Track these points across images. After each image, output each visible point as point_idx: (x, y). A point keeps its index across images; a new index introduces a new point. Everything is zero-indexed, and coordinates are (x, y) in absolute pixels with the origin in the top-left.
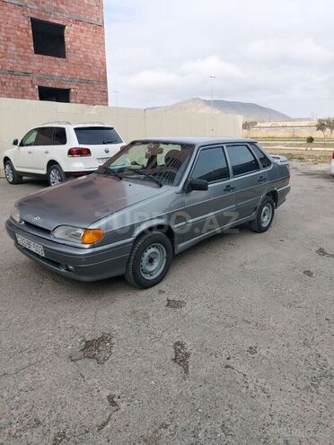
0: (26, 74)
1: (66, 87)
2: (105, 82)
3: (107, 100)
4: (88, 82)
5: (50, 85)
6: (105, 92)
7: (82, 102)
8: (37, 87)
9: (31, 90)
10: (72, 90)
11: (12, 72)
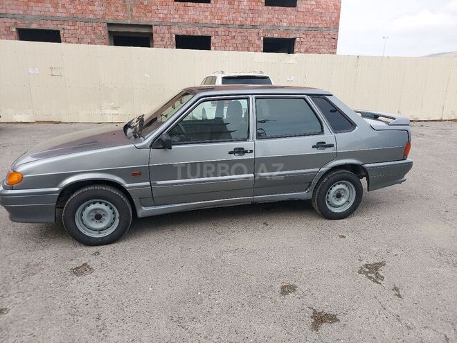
0: (254, 27)
1: (292, 37)
2: (337, 27)
3: (335, 47)
4: (316, 29)
5: (276, 36)
6: (335, 39)
7: (307, 51)
8: (262, 39)
9: (257, 42)
10: (298, 39)
11: (241, 26)
